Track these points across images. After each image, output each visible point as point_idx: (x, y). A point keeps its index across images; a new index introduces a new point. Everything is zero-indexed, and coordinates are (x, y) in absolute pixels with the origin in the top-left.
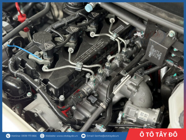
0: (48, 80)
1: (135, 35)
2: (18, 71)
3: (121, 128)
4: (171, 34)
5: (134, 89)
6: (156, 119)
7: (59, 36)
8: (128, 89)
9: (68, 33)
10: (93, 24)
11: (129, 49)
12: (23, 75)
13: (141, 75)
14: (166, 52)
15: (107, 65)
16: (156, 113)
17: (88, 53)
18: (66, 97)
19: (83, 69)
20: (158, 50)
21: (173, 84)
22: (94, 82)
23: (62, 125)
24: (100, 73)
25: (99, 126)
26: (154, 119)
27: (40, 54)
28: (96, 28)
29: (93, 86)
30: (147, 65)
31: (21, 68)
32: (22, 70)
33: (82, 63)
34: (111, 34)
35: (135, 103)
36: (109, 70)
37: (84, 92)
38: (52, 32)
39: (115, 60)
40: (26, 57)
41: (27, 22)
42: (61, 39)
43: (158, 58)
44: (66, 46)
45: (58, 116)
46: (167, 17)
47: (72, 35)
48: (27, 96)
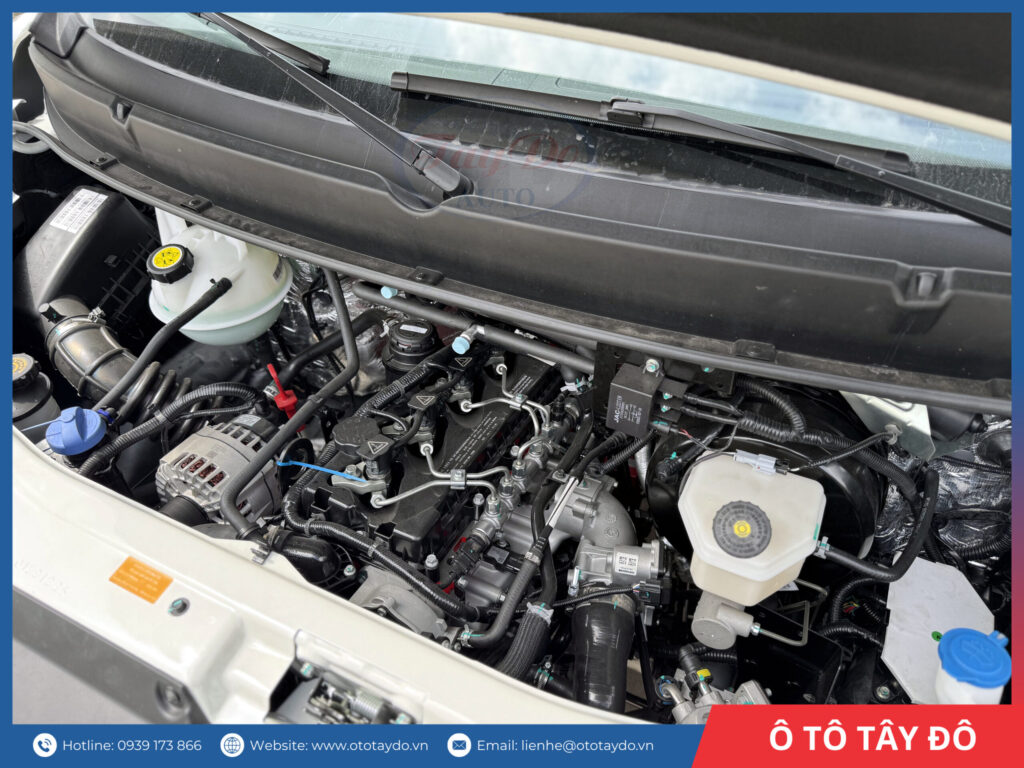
0: (392, 526)
1: (563, 389)
2: (310, 520)
3: (582, 605)
4: (652, 365)
5: (589, 511)
6: (657, 564)
7: (391, 422)
8: (576, 513)
9: (414, 411)
10: (462, 382)
11: (556, 425)
12: (327, 527)
13: (597, 476)
14: (649, 403)
15: (517, 466)
16: (653, 552)
17: (468, 447)
18: (440, 559)
19: (469, 483)
20: (634, 404)
21: (674, 476)
22: (497, 509)
23: (445, 627)
24: (507, 487)
25: (536, 607)
26: (652, 564)
27: (358, 470)
28: (470, 390)
29: (495, 519)
30: (605, 450)
31: (317, 512)
32: (321, 516)
33: (464, 471)
34: (509, 398)
35: (597, 542)
36: (523, 476)
37: (479, 538)
38: (373, 416)
39: (528, 454)
40: (326, 484)
41: (314, 403)
42: (399, 428)
43: (635, 420)
44: (412, 442)
45: (436, 602)
46: (637, 334)
47: (424, 413)
48: (345, 577)
